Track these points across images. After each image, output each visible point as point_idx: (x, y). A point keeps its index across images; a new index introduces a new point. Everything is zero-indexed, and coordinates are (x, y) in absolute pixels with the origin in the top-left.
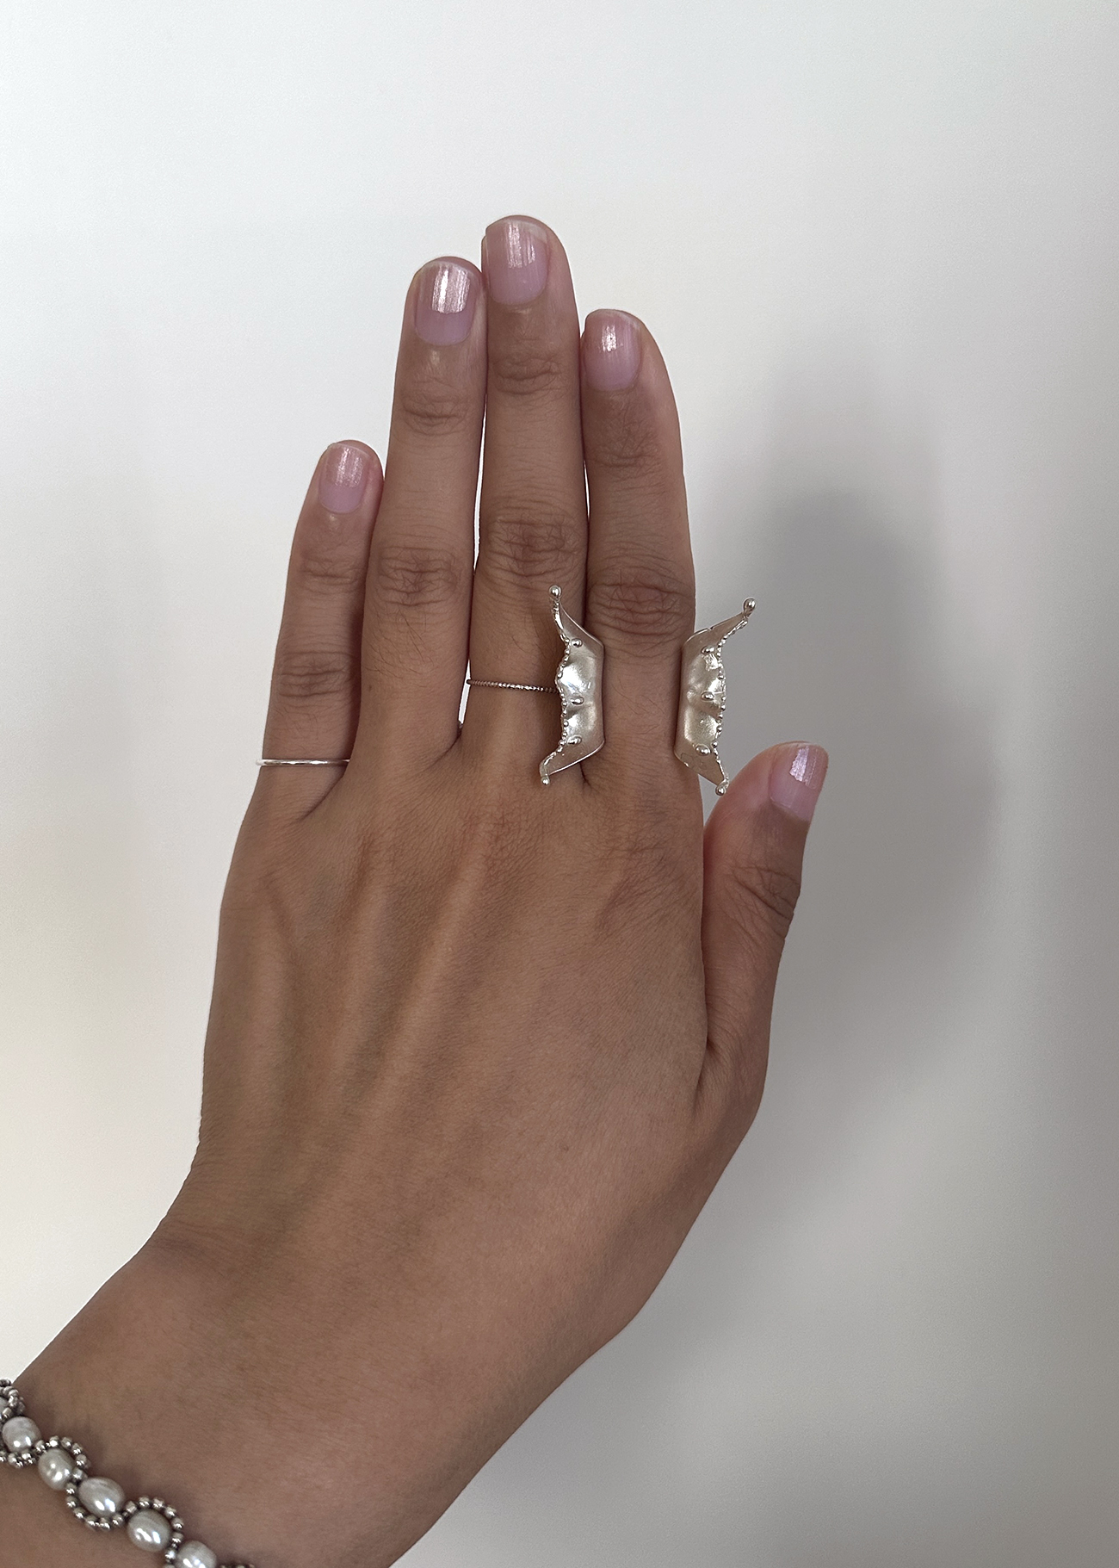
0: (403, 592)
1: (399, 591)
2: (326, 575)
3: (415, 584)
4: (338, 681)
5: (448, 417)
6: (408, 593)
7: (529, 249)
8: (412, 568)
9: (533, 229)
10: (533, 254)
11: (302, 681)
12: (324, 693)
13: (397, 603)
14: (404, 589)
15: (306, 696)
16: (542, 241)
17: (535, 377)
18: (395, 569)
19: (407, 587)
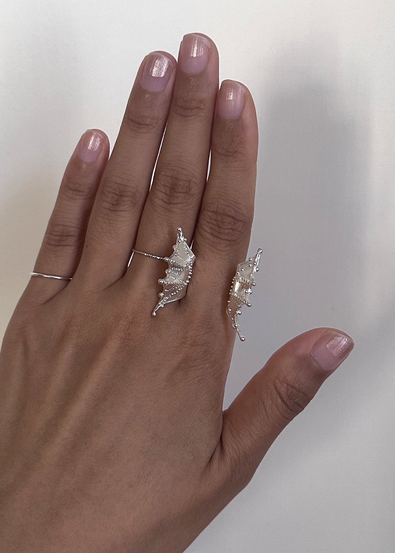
0: (111, 203)
1: (109, 203)
2: (76, 190)
3: (117, 201)
4: (72, 241)
5: (148, 125)
6: (113, 205)
7: (201, 49)
8: (117, 193)
9: (205, 41)
10: (202, 52)
11: (57, 238)
12: (65, 245)
13: (107, 208)
14: (111, 202)
15: (57, 246)
16: (208, 47)
17: (192, 109)
18: (109, 192)
19: (113, 202)
